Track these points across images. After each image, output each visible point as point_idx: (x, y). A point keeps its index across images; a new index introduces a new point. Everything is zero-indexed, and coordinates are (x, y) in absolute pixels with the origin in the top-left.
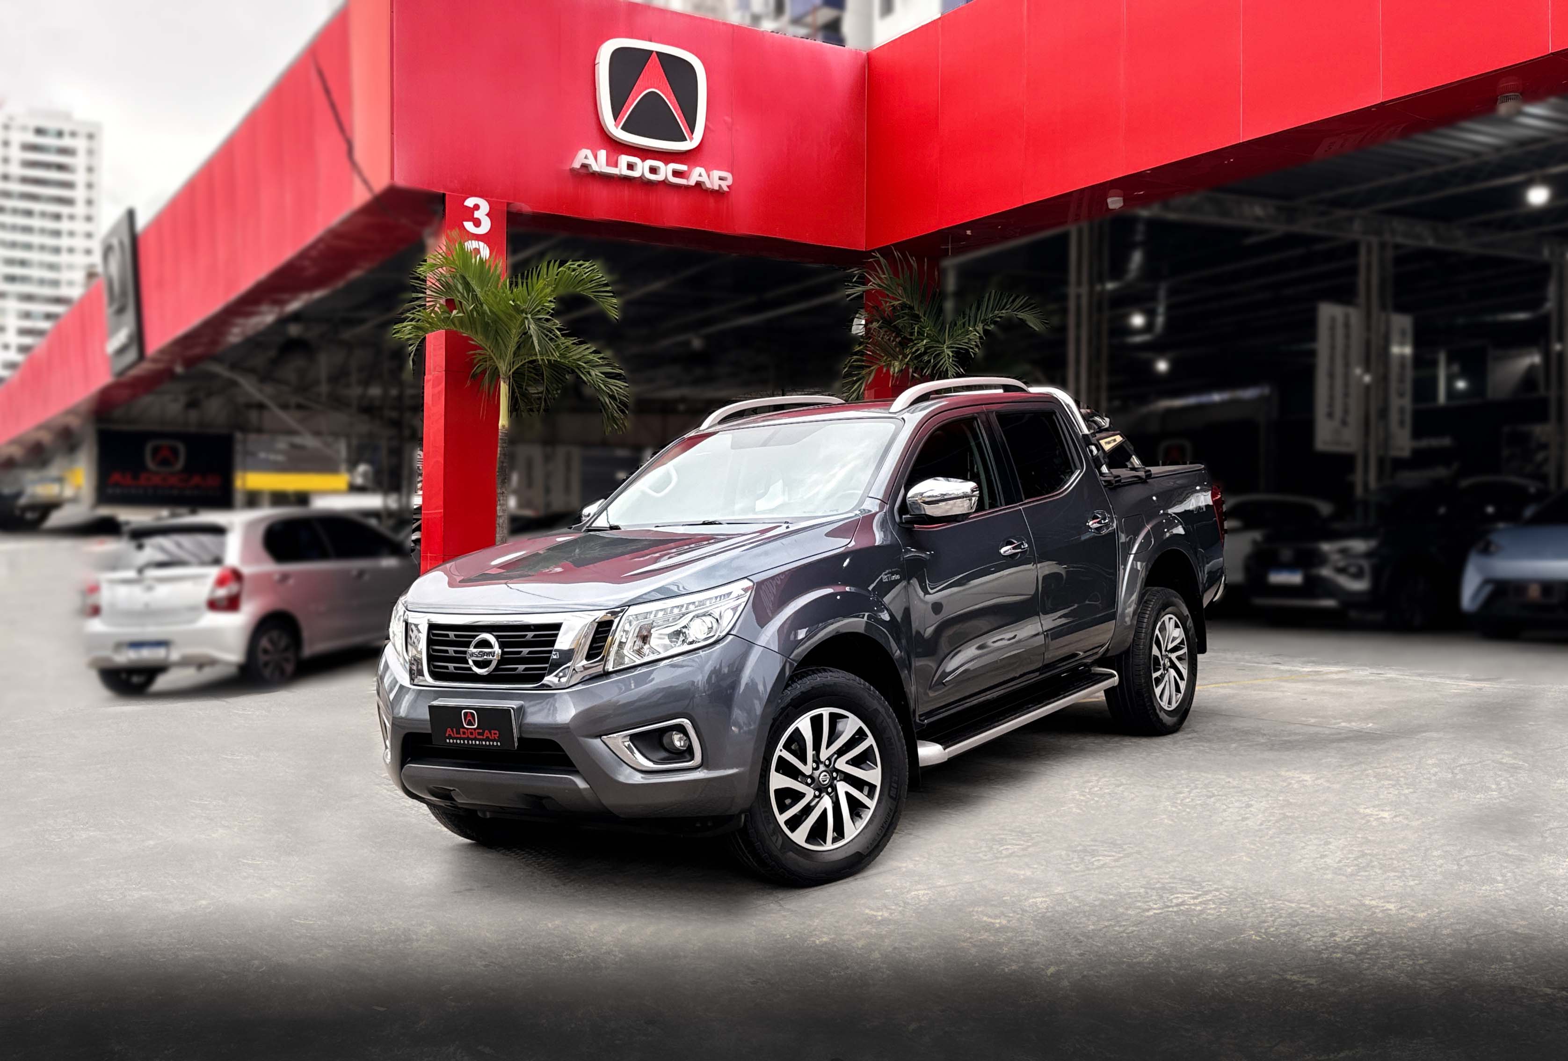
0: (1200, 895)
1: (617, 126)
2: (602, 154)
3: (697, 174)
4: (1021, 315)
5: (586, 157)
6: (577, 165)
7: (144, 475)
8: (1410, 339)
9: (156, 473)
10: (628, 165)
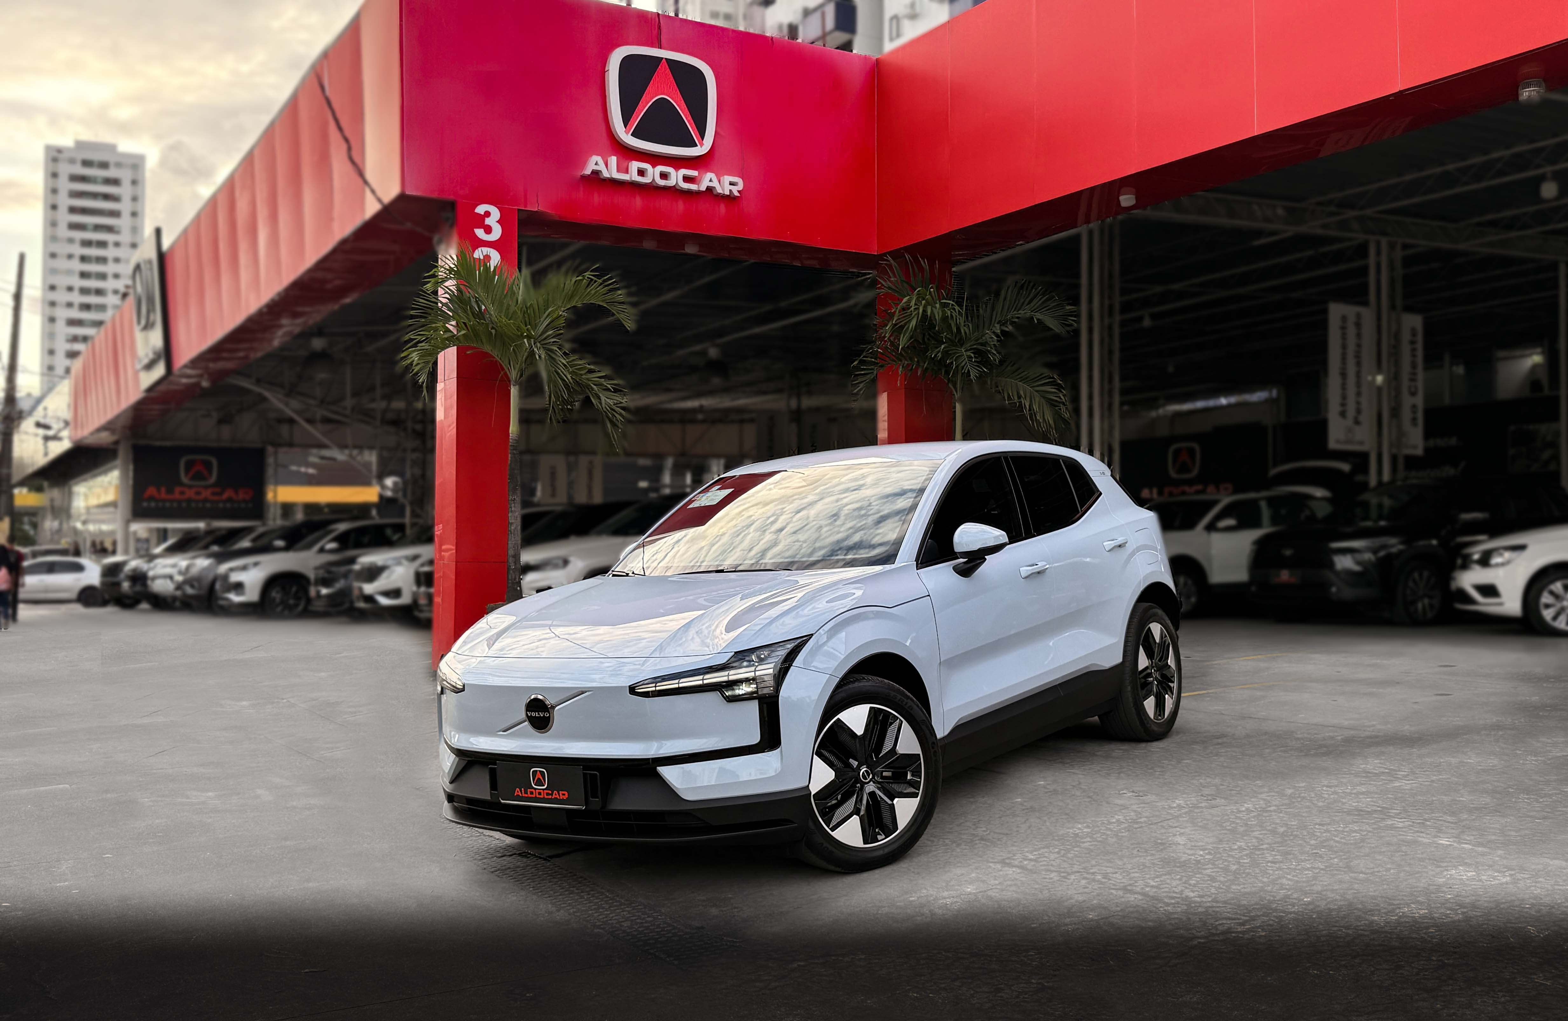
1: (627, 133)
2: (613, 160)
3: (708, 180)
4: (1039, 315)
5: (596, 164)
6: (588, 171)
7: (178, 489)
8: (1420, 338)
9: (190, 487)
10: (638, 171)
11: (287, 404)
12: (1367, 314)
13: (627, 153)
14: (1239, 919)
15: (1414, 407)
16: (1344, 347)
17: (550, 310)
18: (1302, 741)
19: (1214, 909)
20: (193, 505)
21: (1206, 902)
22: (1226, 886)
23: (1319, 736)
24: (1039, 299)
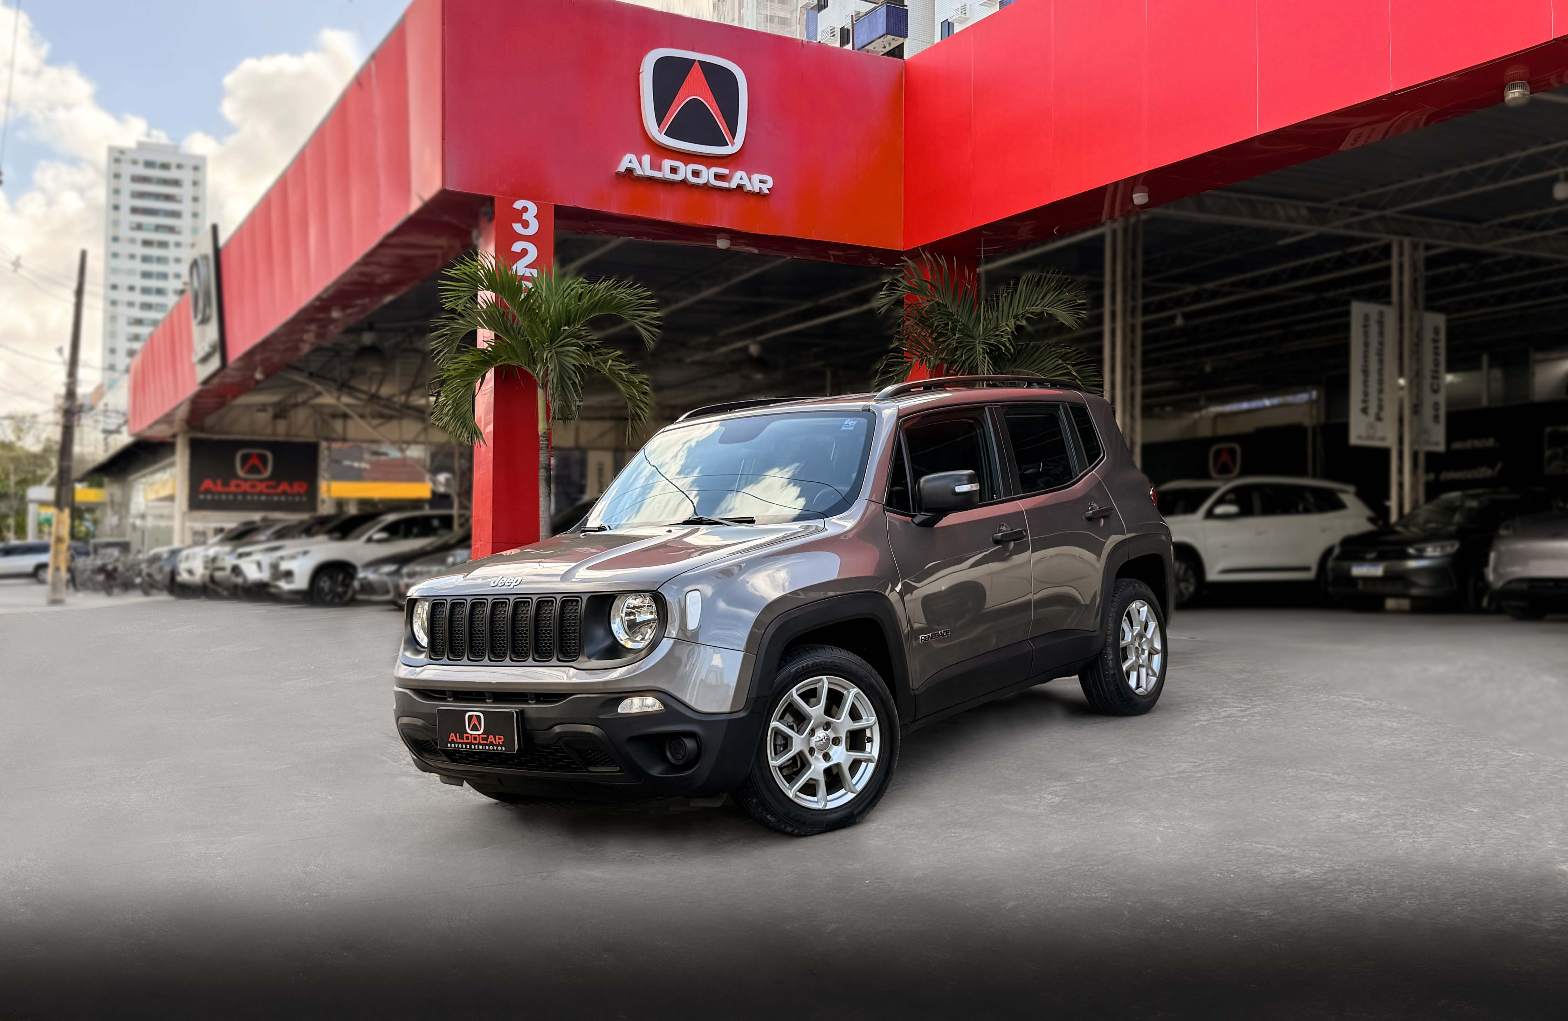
1: (660, 131)
2: (646, 159)
3: (739, 178)
4: (1051, 310)
5: (630, 162)
6: (622, 168)
7: (234, 482)
8: (1442, 337)
9: (245, 480)
10: (671, 168)
11: (338, 397)
12: (1390, 313)
13: (660, 152)
15: (1436, 405)
16: (1366, 345)
20: (248, 497)
24: (1052, 294)
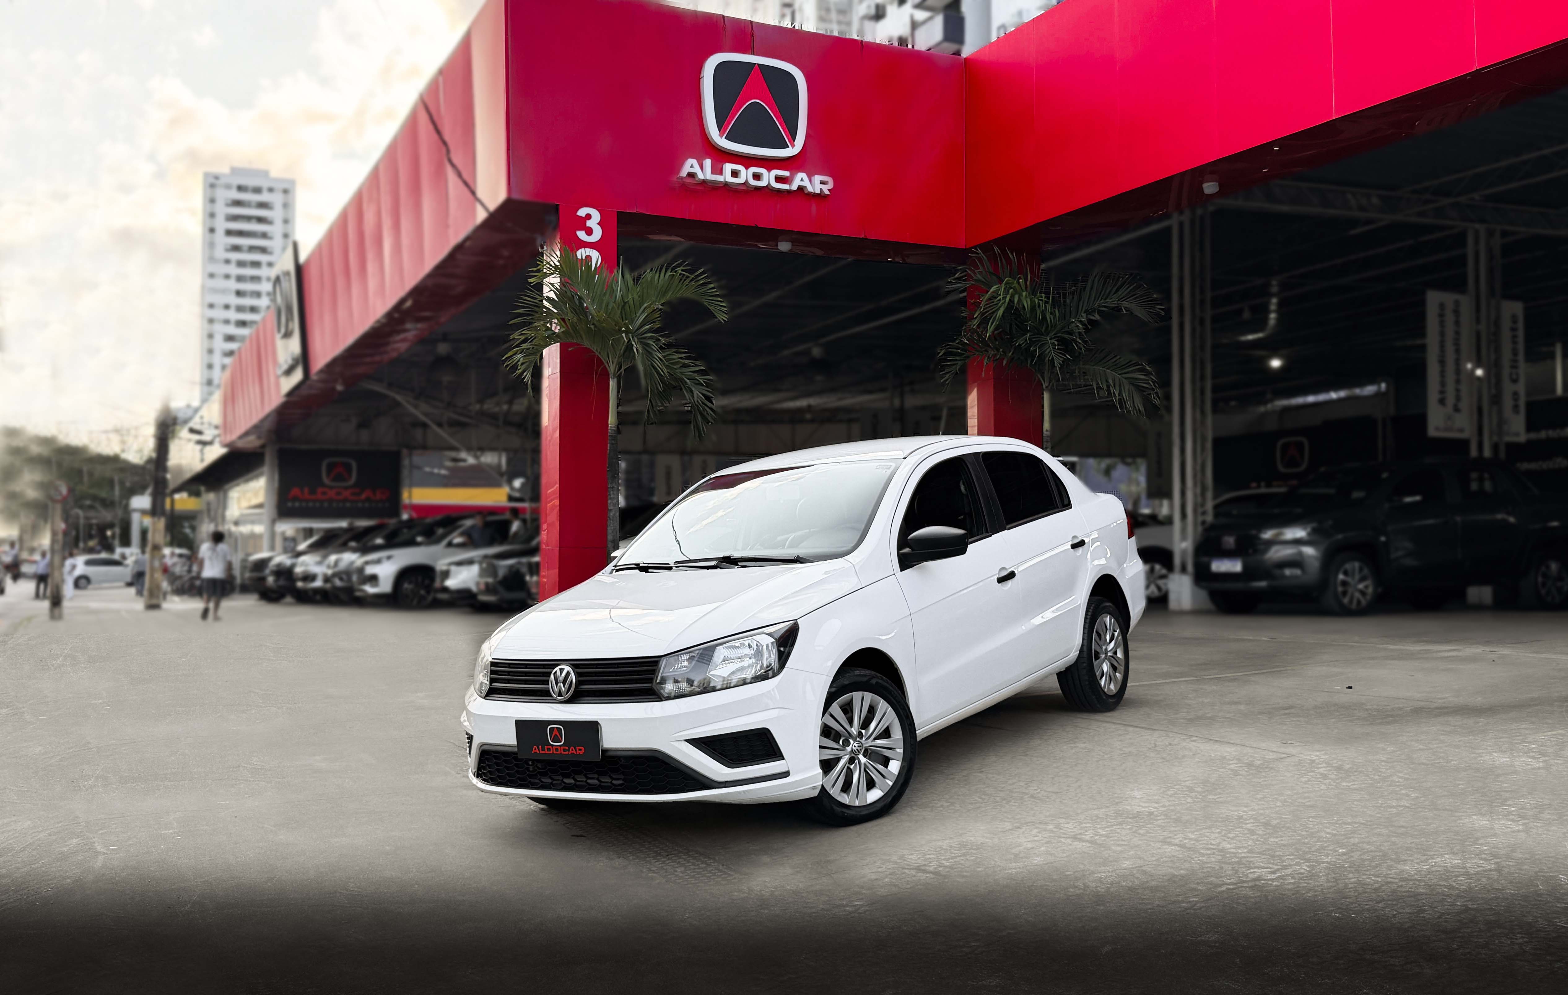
0: (1278, 870)
1: (721, 136)
2: (708, 163)
3: (800, 180)
5: (692, 166)
6: (684, 173)
7: (320, 490)
8: (1521, 325)
9: (331, 488)
10: (732, 172)
11: (416, 407)
12: (1466, 302)
13: (721, 156)
14: (1270, 868)
15: (1515, 394)
16: (1442, 334)
17: (645, 305)
18: (1370, 712)
19: (1248, 859)
20: (334, 505)
21: (1241, 853)
22: (1264, 839)
23: (1388, 707)
24: (1125, 289)
